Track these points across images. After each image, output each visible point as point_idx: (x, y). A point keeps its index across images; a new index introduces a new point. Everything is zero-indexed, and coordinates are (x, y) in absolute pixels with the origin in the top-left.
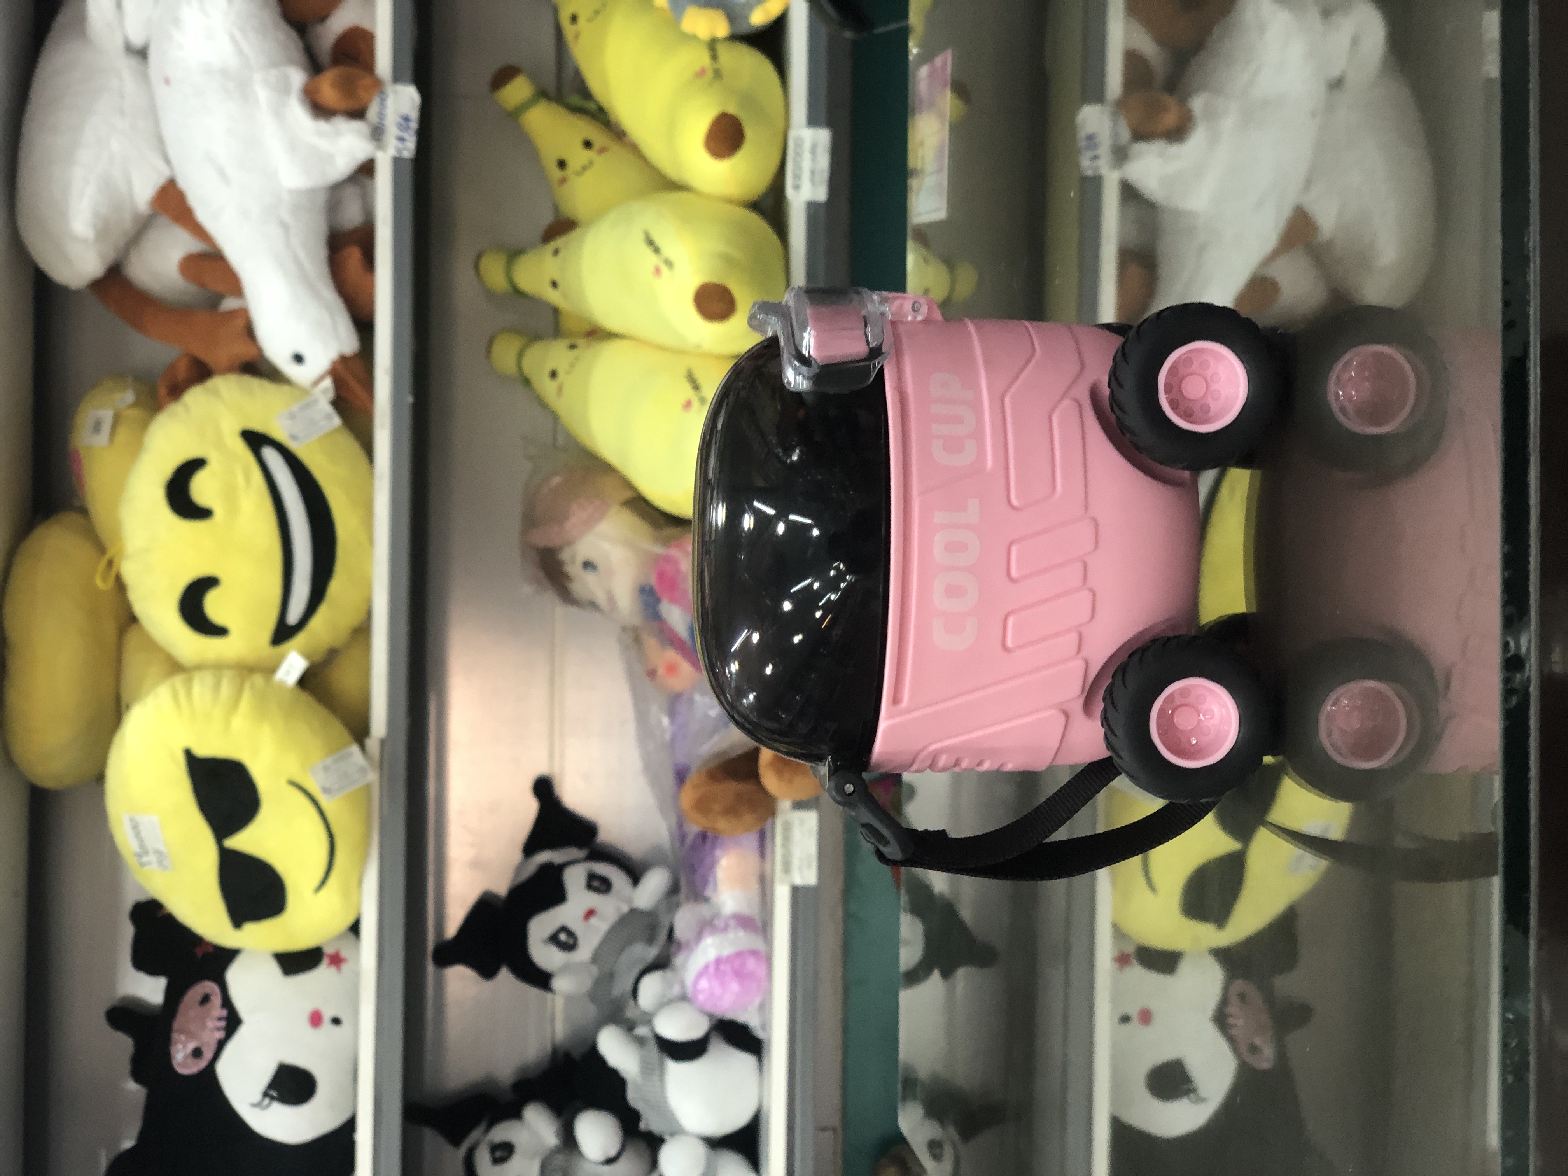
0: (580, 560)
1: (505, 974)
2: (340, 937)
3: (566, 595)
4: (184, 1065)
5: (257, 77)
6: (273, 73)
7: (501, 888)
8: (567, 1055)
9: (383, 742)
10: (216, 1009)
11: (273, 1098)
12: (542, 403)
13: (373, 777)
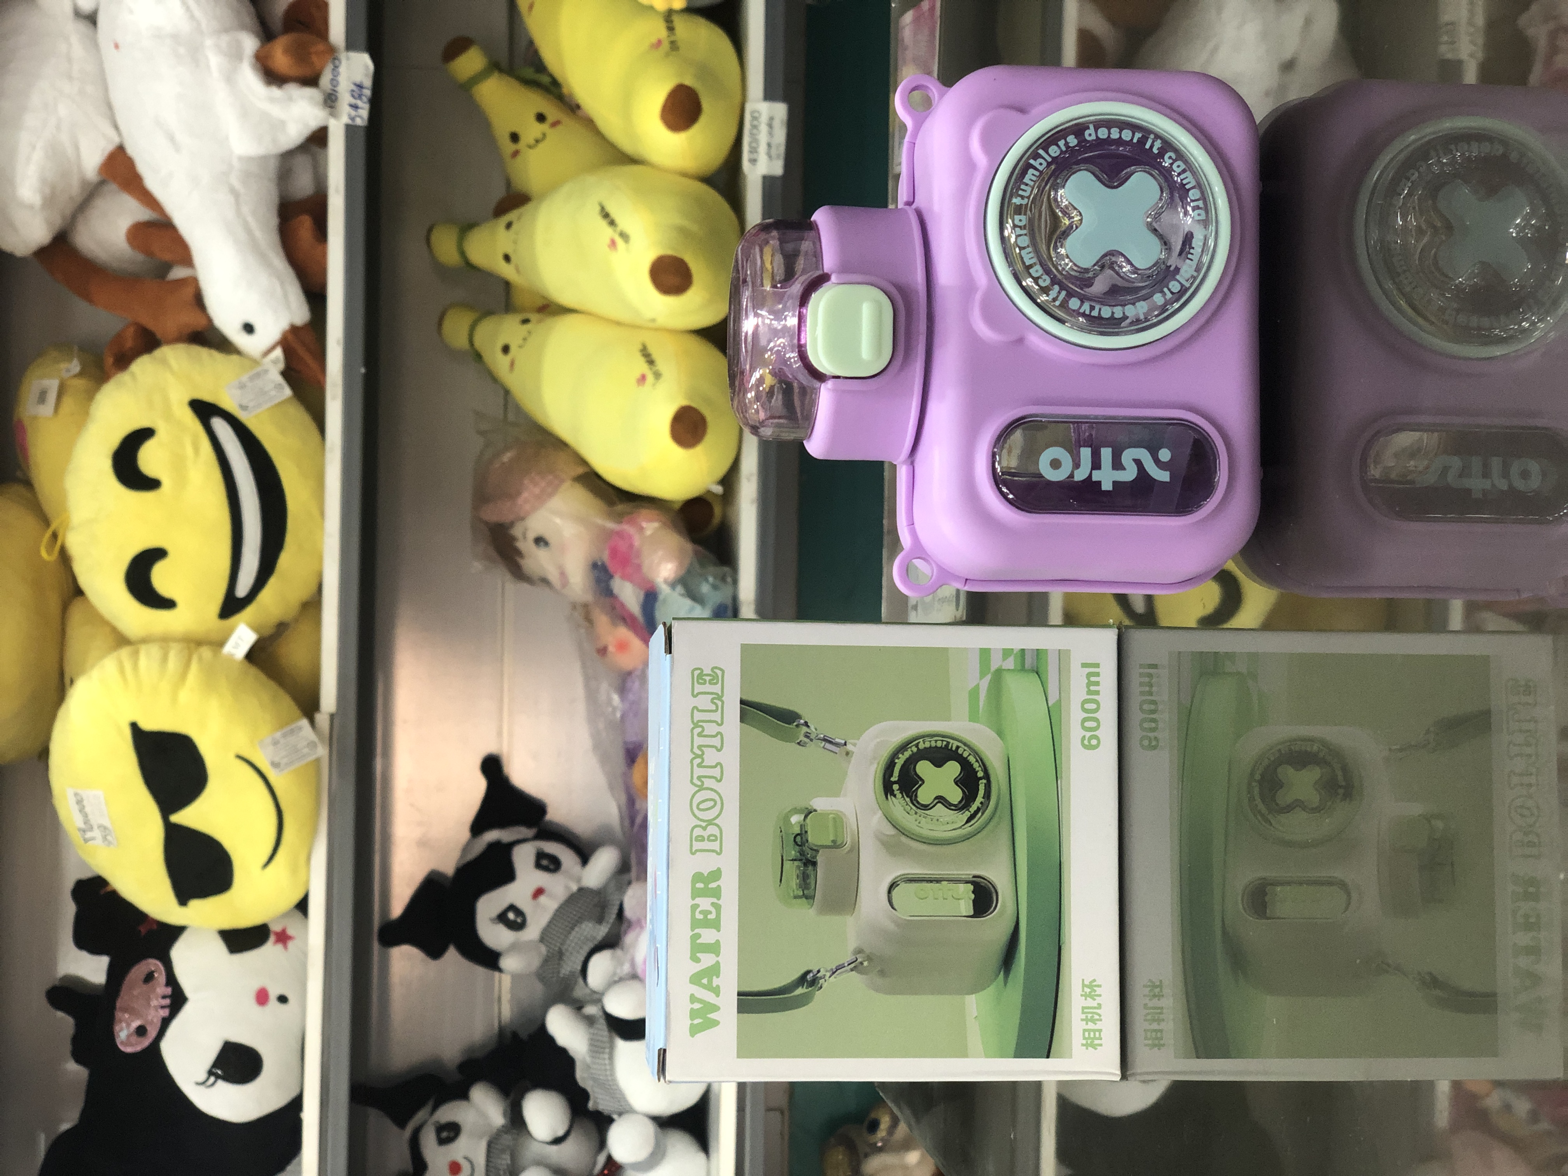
0: (531, 536)
1: (452, 954)
2: (286, 915)
3: (518, 572)
4: (127, 1043)
5: (209, 42)
6: (225, 39)
7: (449, 867)
8: (515, 1035)
9: (332, 716)
10: (161, 988)
11: (218, 1077)
12: (494, 379)
13: (322, 751)
